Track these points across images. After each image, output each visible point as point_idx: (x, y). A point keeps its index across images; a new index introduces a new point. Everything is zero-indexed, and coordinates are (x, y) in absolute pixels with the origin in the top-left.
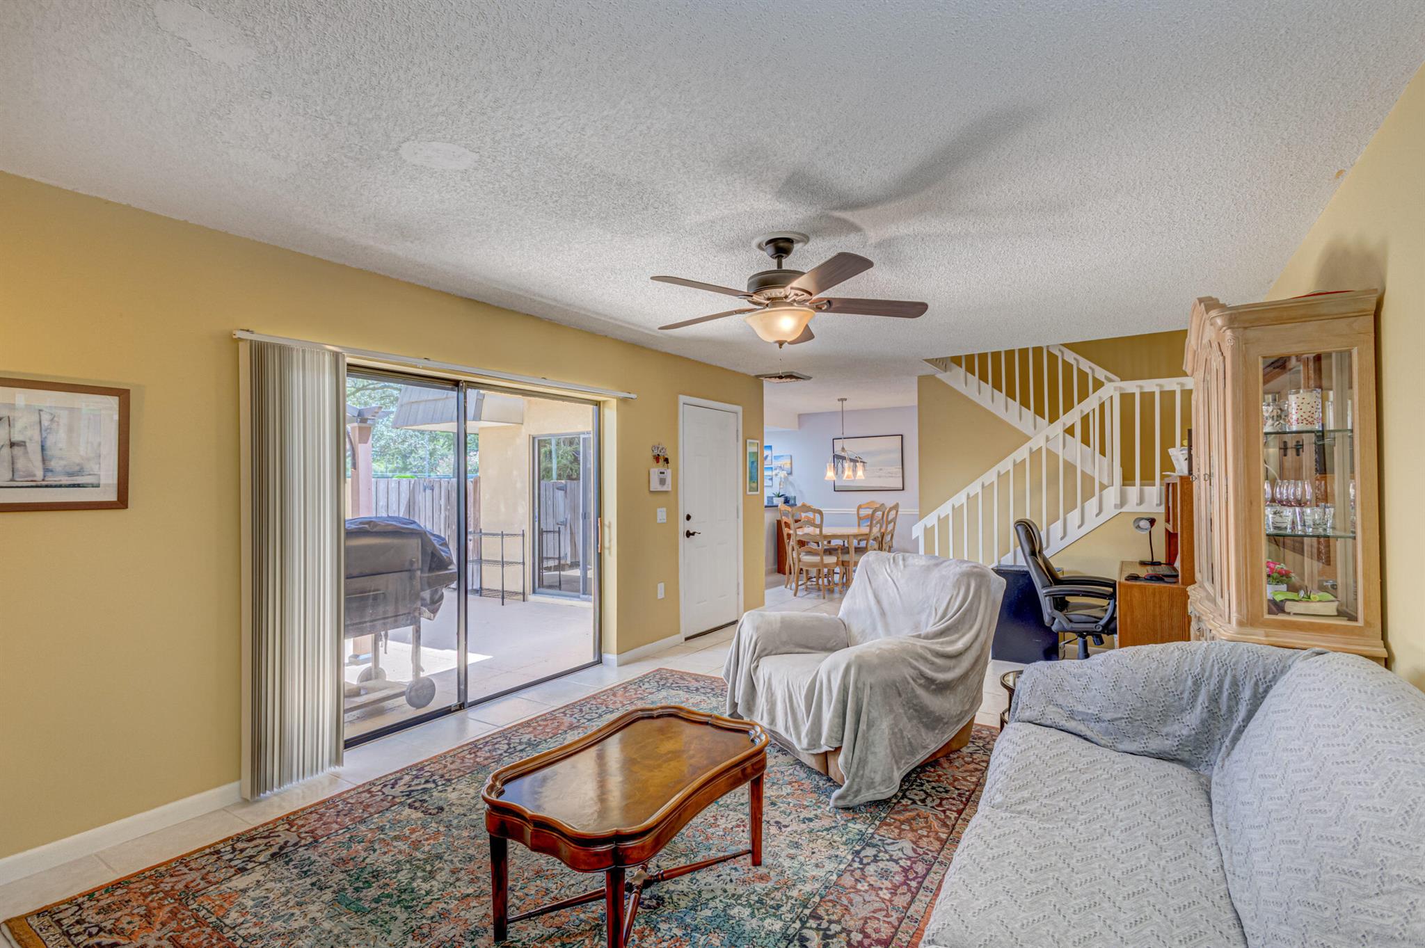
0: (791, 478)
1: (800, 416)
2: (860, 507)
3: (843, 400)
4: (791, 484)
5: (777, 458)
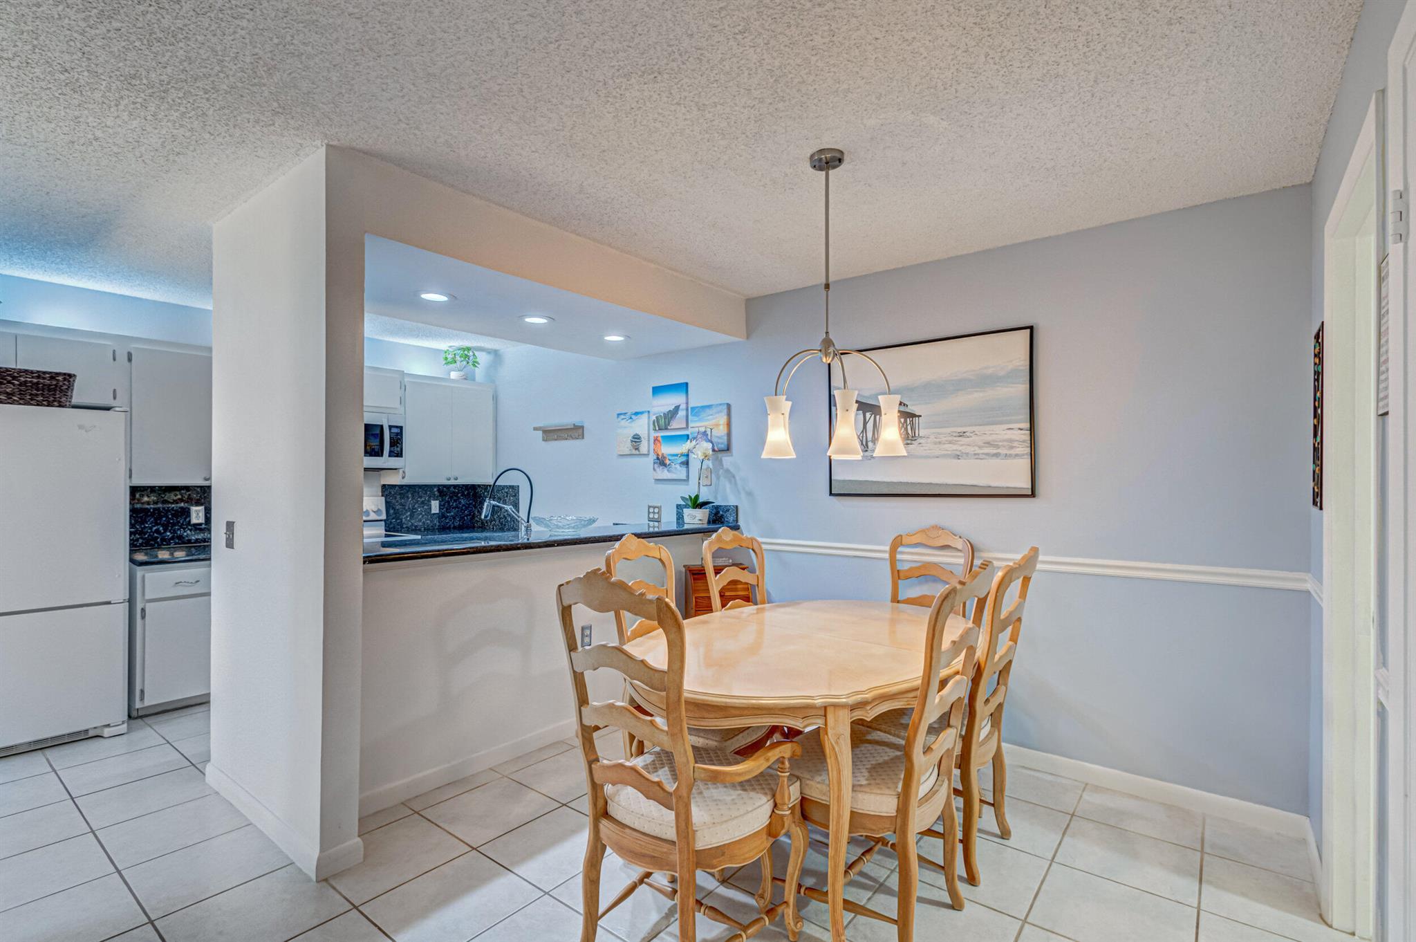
0: (727, 460)
1: (750, 303)
2: (897, 543)
3: (828, 161)
4: (731, 476)
5: (698, 411)
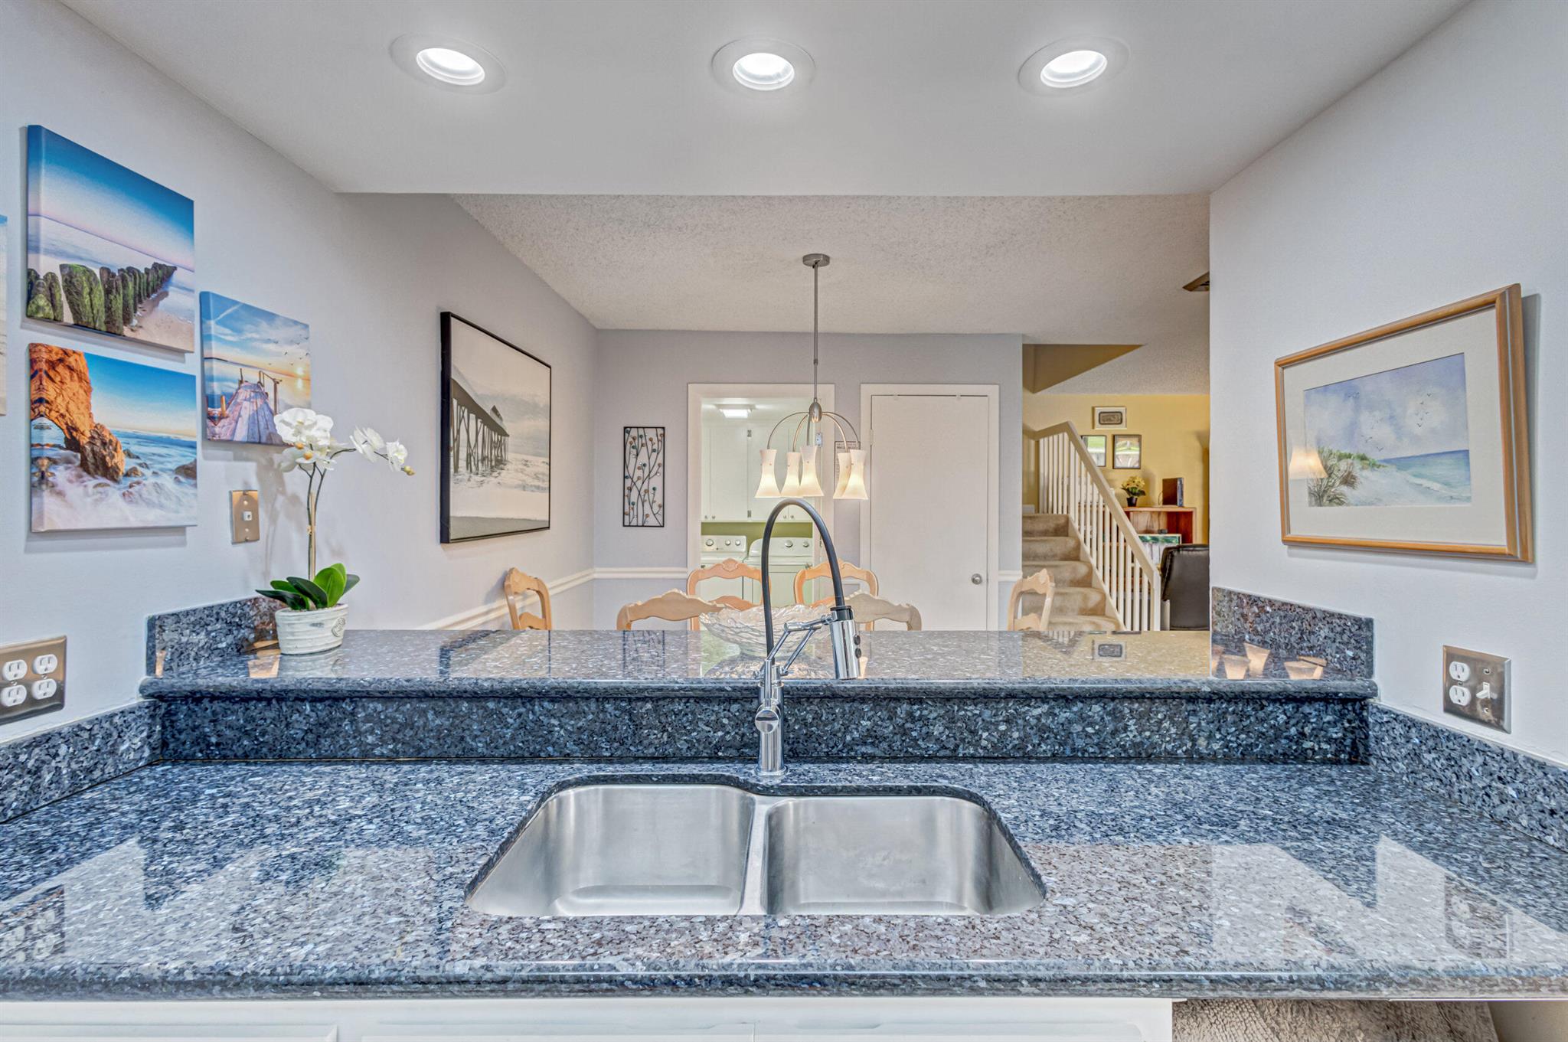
3: (816, 262)
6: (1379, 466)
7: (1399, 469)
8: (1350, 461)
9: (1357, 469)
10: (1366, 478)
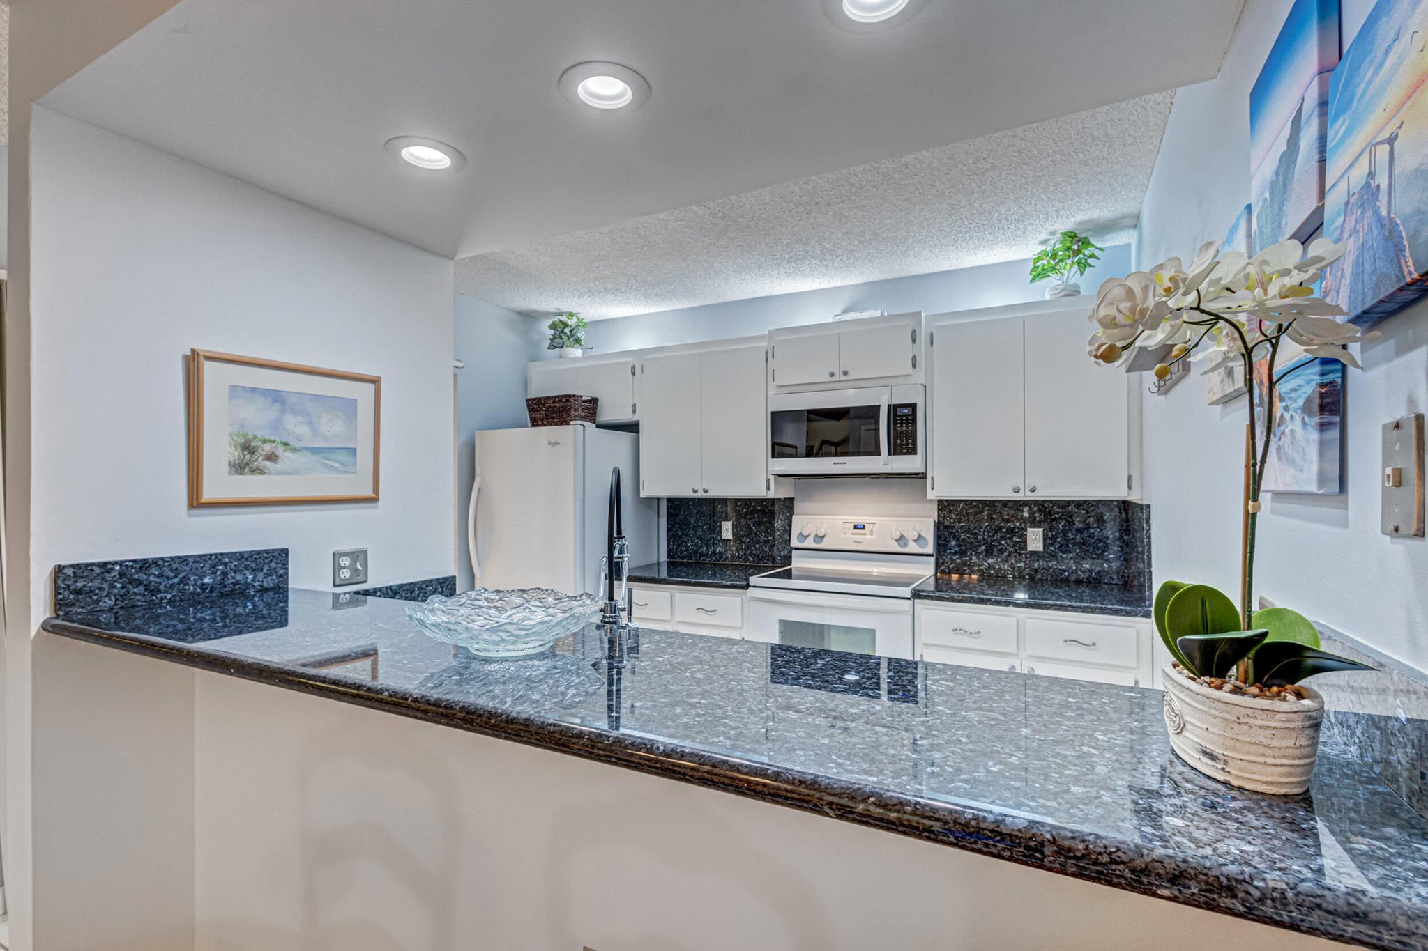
6: (298, 451)
7: (313, 454)
8: (274, 445)
9: (280, 450)
10: (288, 457)
